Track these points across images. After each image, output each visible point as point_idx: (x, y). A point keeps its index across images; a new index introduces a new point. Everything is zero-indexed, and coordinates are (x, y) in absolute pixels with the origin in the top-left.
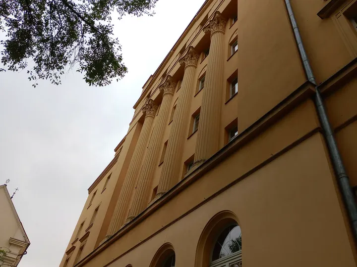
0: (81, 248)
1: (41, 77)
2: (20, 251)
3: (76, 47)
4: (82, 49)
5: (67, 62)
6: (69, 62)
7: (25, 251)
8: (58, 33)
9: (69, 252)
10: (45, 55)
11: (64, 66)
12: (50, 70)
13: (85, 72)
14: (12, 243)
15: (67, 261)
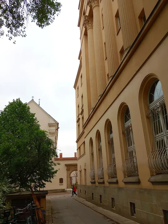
0: (83, 118)
1: (15, 35)
2: (56, 128)
3: (23, 6)
4: (28, 5)
5: (24, 19)
6: (25, 19)
7: (58, 127)
8: (10, 2)
9: (78, 121)
10: (10, 20)
11: (23, 22)
12: (18, 29)
13: (36, 21)
14: (50, 125)
15: (79, 125)
